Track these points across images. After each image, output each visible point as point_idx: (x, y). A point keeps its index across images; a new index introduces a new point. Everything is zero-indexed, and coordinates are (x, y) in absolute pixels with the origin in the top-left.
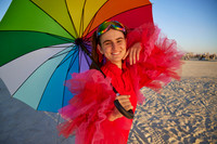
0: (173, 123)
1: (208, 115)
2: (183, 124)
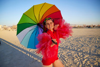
0: (76, 54)
1: (90, 50)
2: (80, 54)
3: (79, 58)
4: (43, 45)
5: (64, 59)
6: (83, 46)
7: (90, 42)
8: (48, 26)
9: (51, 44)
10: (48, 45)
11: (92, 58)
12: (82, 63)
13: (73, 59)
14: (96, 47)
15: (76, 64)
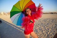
0: (44, 29)
1: (52, 26)
2: (46, 29)
3: (45, 31)
4: (25, 23)
5: (37, 31)
6: (48, 24)
7: (52, 22)
8: (28, 13)
9: (29, 23)
10: (28, 23)
11: (53, 31)
12: (47, 33)
13: (42, 32)
14: (56, 24)
15: (44, 34)
